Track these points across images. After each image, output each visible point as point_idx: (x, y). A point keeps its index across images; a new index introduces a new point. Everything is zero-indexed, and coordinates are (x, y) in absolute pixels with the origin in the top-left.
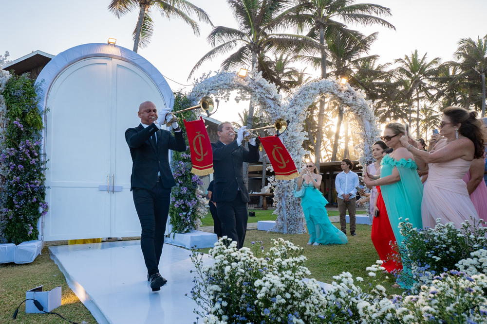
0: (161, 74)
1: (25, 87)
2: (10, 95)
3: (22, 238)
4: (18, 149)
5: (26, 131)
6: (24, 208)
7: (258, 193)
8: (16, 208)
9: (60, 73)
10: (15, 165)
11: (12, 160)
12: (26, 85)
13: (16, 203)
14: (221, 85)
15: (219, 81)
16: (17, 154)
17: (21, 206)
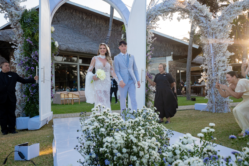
0: (124, 4)
1: (33, 17)
2: (24, 22)
3: (35, 113)
4: (31, 57)
5: (35, 45)
6: (36, 95)
7: (199, 85)
8: (31, 95)
9: (56, 6)
10: (29, 67)
11: (28, 64)
12: (34, 15)
13: (31, 91)
14: (166, 9)
15: (164, 7)
16: (30, 60)
17: (34, 93)
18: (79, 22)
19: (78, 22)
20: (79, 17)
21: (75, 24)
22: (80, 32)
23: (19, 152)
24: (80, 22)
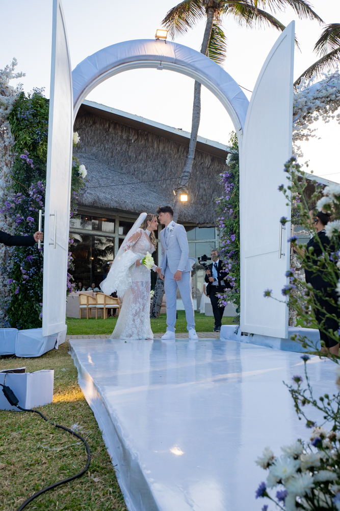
0: (235, 83)
1: (37, 107)
2: (17, 119)
3: (31, 322)
4: (28, 195)
5: (38, 169)
6: (34, 280)
8: (24, 280)
10: (23, 217)
11: (20, 211)
12: (38, 103)
13: (23, 272)
14: (332, 94)
15: (329, 88)
16: (25, 202)
17: (30, 277)
18: (121, 149)
19: (119, 149)
20: (121, 137)
21: (112, 152)
22: (122, 170)
23: (4, 387)
24: (124, 149)
